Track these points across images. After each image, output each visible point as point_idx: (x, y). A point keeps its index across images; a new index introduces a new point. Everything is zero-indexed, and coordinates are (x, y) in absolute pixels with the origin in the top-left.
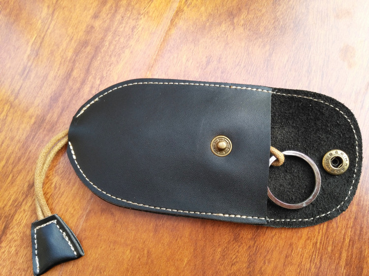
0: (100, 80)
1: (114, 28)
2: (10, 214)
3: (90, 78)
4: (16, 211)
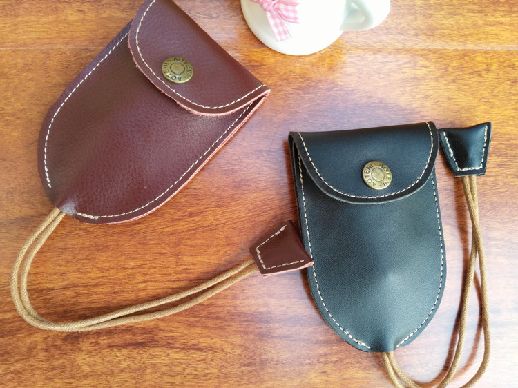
0: (336, 359)
2: (157, 341)
3: (336, 347)
4: (163, 346)
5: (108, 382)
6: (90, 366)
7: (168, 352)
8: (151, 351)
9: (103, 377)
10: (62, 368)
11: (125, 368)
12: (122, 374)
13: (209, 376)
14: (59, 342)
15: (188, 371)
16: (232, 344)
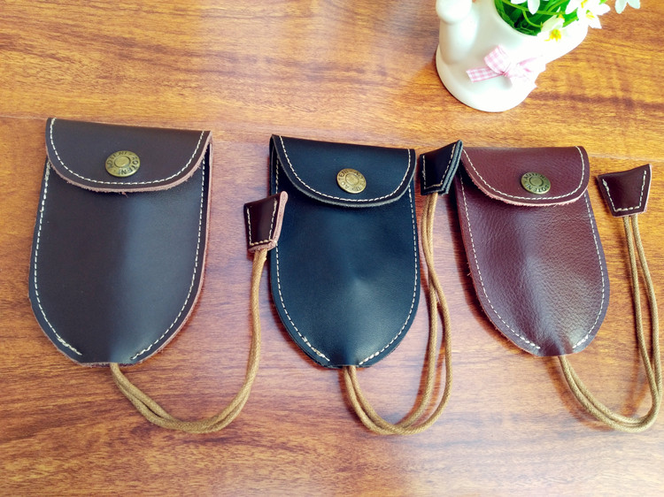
0: (443, 467)
1: (512, 450)
2: (241, 437)
3: (441, 452)
4: (248, 443)
5: (180, 486)
6: (160, 466)
7: (253, 450)
8: (233, 449)
9: (175, 480)
10: (126, 468)
11: (201, 469)
12: (198, 476)
13: (300, 481)
14: (126, 435)
15: (274, 475)
16: (326, 444)
